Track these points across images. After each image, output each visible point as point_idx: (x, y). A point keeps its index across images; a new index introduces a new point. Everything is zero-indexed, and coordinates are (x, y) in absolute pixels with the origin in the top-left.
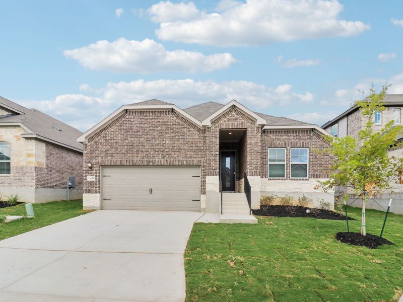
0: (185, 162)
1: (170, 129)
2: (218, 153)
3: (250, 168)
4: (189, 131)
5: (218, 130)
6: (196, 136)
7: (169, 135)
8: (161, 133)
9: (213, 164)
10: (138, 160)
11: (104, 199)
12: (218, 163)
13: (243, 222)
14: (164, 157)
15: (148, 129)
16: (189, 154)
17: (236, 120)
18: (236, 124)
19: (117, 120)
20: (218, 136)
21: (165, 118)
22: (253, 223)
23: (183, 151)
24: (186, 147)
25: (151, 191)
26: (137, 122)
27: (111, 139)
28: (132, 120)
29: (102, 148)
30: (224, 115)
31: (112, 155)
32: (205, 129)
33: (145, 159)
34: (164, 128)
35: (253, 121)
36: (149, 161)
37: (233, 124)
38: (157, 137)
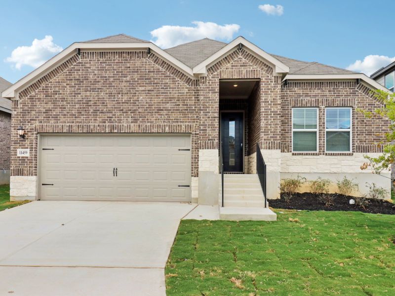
0: (167, 129)
1: (145, 78)
2: (217, 115)
3: (265, 137)
4: (174, 81)
5: (217, 81)
6: (185, 88)
7: (143, 88)
8: (132, 84)
9: (209, 131)
10: (97, 124)
11: (42, 185)
12: (217, 130)
13: (254, 219)
14: (135, 121)
15: (112, 79)
16: (173, 116)
17: (244, 65)
18: (244, 72)
19: (65, 65)
20: (217, 90)
21: (138, 62)
22: (270, 220)
23: (165, 112)
24: (169, 106)
25: (115, 172)
26: (94, 68)
27: (56, 93)
28: (88, 65)
29: (41, 107)
30: (226, 58)
31: (56, 117)
32: (197, 80)
33: (107, 124)
34: (136, 76)
35: (270, 67)
36: (113, 127)
37: (240, 72)
38: (125, 91)
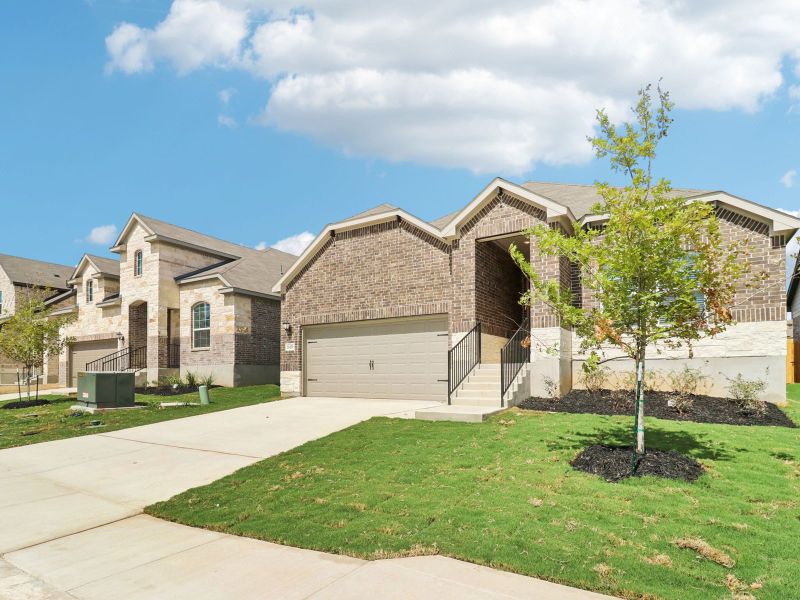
0: (420, 309)
1: (399, 253)
2: (473, 287)
3: (537, 311)
4: (428, 251)
5: (473, 241)
6: (440, 256)
7: (395, 264)
8: (384, 261)
9: (464, 308)
10: (351, 312)
11: (305, 380)
12: (473, 307)
14: (387, 304)
15: (364, 259)
16: (427, 294)
17: (507, 216)
18: (507, 224)
19: (322, 251)
20: (473, 254)
21: (388, 234)
23: (418, 290)
24: (422, 282)
25: (372, 365)
26: (347, 249)
27: (315, 281)
28: (342, 247)
29: (303, 298)
30: (484, 211)
31: (315, 308)
32: (448, 247)
33: (361, 310)
34: (387, 251)
35: (540, 213)
36: (366, 314)
37: (501, 226)
38: (377, 271)
